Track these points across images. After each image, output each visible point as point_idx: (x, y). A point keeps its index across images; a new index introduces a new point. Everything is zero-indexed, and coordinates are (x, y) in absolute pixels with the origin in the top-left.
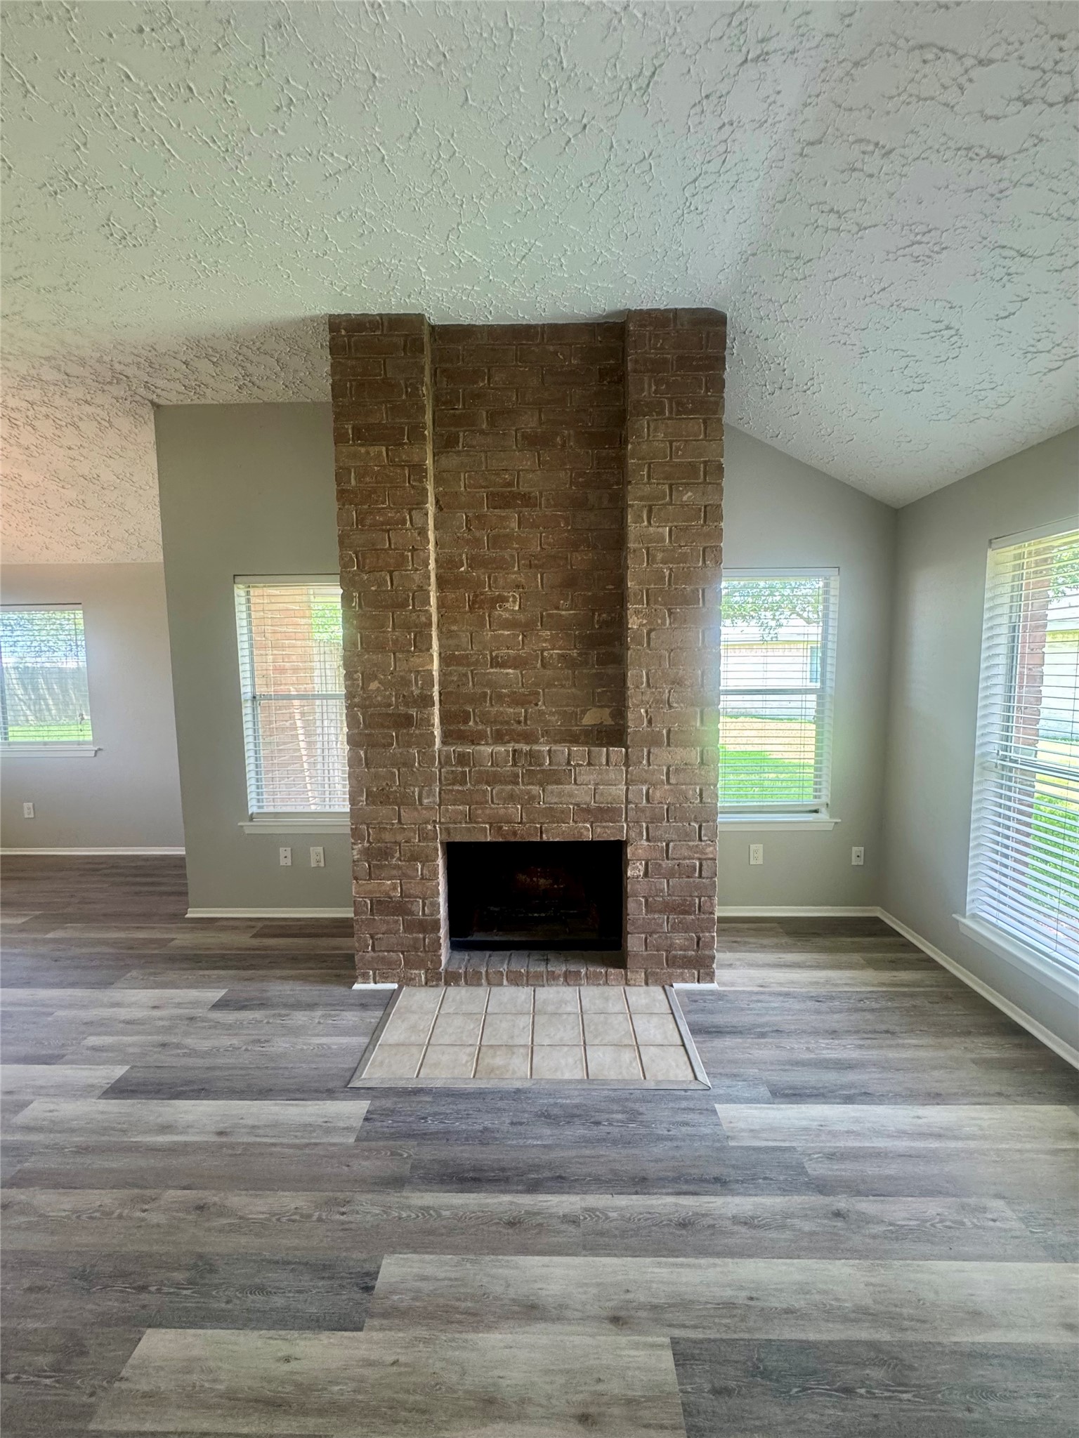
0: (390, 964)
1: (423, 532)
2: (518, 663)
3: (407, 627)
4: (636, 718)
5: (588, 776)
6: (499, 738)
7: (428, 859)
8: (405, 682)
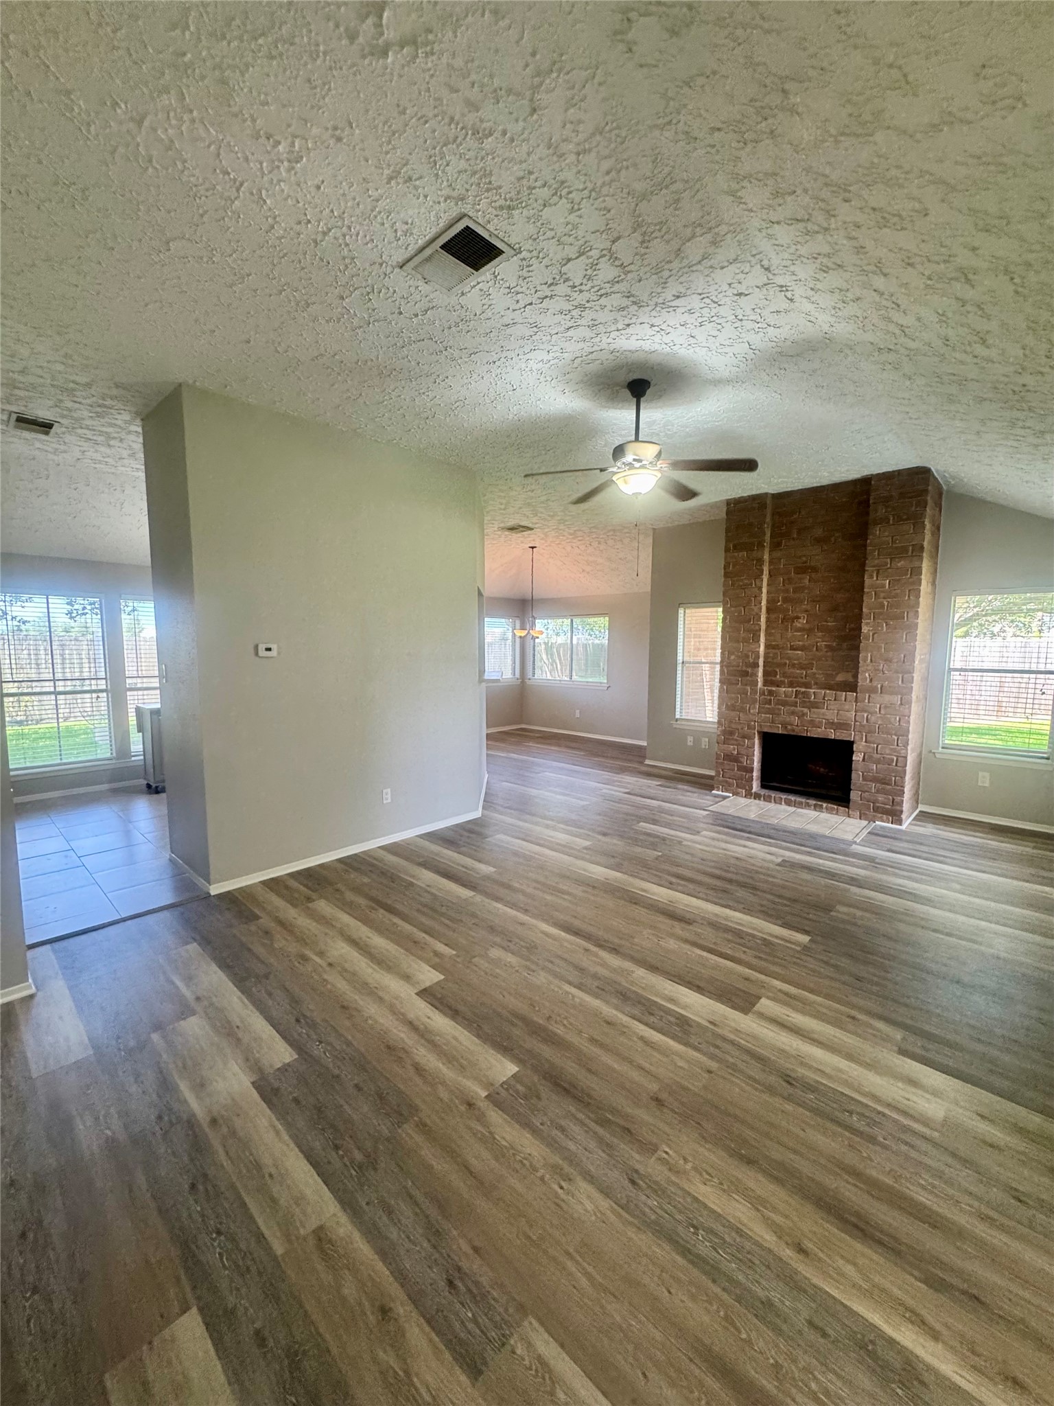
0: (730, 785)
1: (760, 588)
2: (802, 649)
3: (749, 631)
4: (864, 678)
5: (834, 705)
6: (791, 685)
7: (751, 738)
8: (747, 656)
